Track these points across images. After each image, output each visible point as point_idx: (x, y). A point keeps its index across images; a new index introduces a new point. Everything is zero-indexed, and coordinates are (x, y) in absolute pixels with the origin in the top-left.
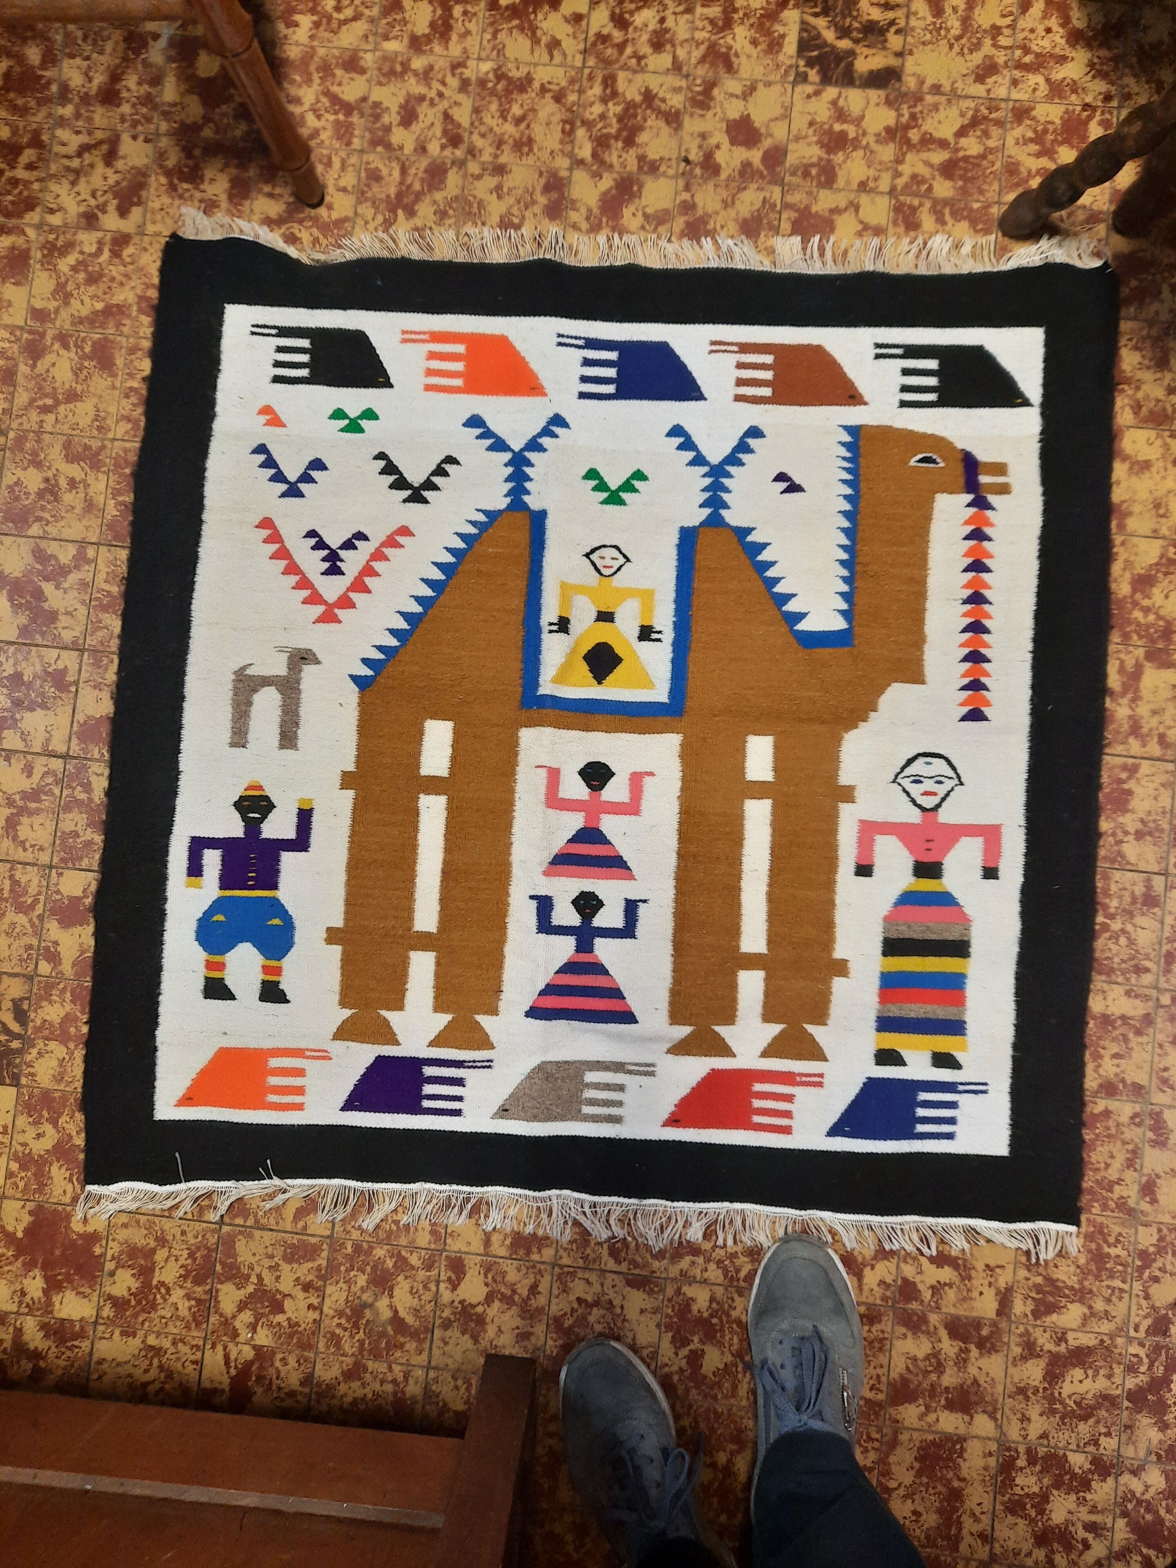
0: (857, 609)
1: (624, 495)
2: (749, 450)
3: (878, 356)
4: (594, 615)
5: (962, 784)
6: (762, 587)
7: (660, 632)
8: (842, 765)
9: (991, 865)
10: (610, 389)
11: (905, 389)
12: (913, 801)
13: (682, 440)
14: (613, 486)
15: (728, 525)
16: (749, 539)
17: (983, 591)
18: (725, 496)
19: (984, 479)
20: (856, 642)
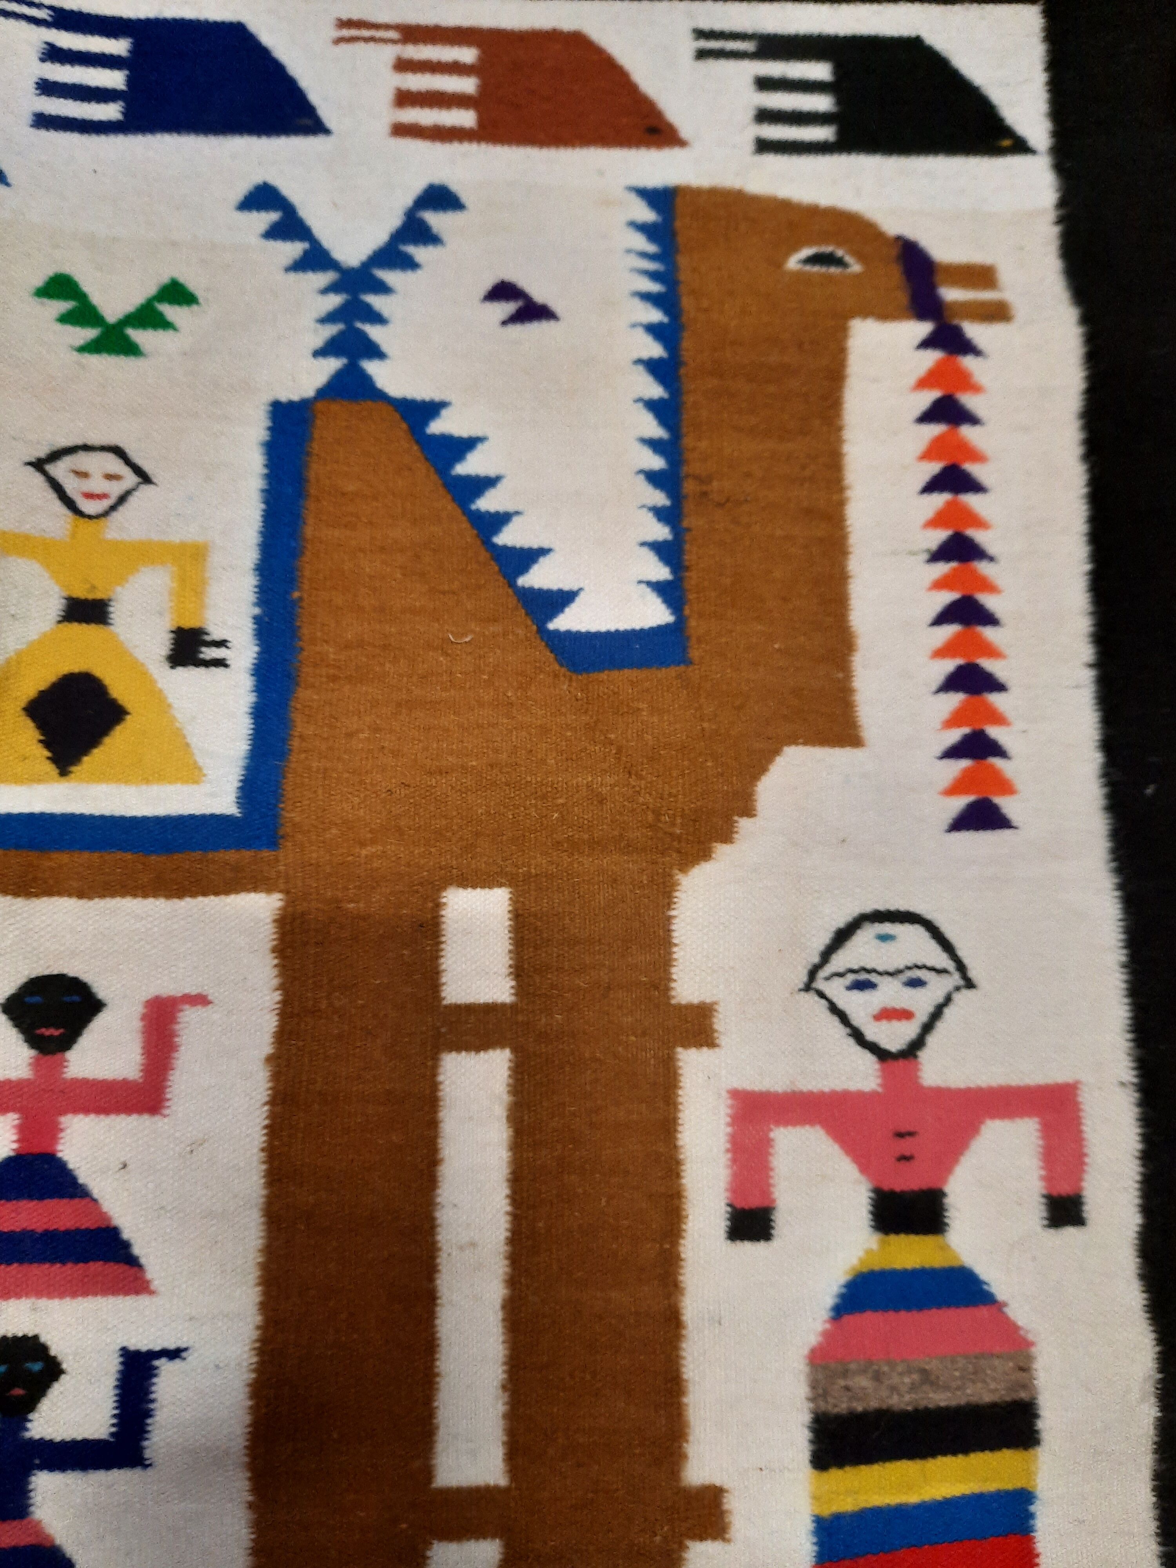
0: (692, 578)
1: (136, 335)
2: (427, 237)
3: (702, 54)
4: (55, 606)
5: (970, 984)
6: (470, 535)
7: (221, 644)
8: (678, 953)
9: (1064, 1189)
10: (111, 111)
11: (765, 116)
12: (858, 1036)
13: (274, 216)
14: (113, 310)
15: (381, 396)
16: (436, 427)
17: (971, 533)
18: (374, 332)
19: (951, 294)
20: (695, 653)
